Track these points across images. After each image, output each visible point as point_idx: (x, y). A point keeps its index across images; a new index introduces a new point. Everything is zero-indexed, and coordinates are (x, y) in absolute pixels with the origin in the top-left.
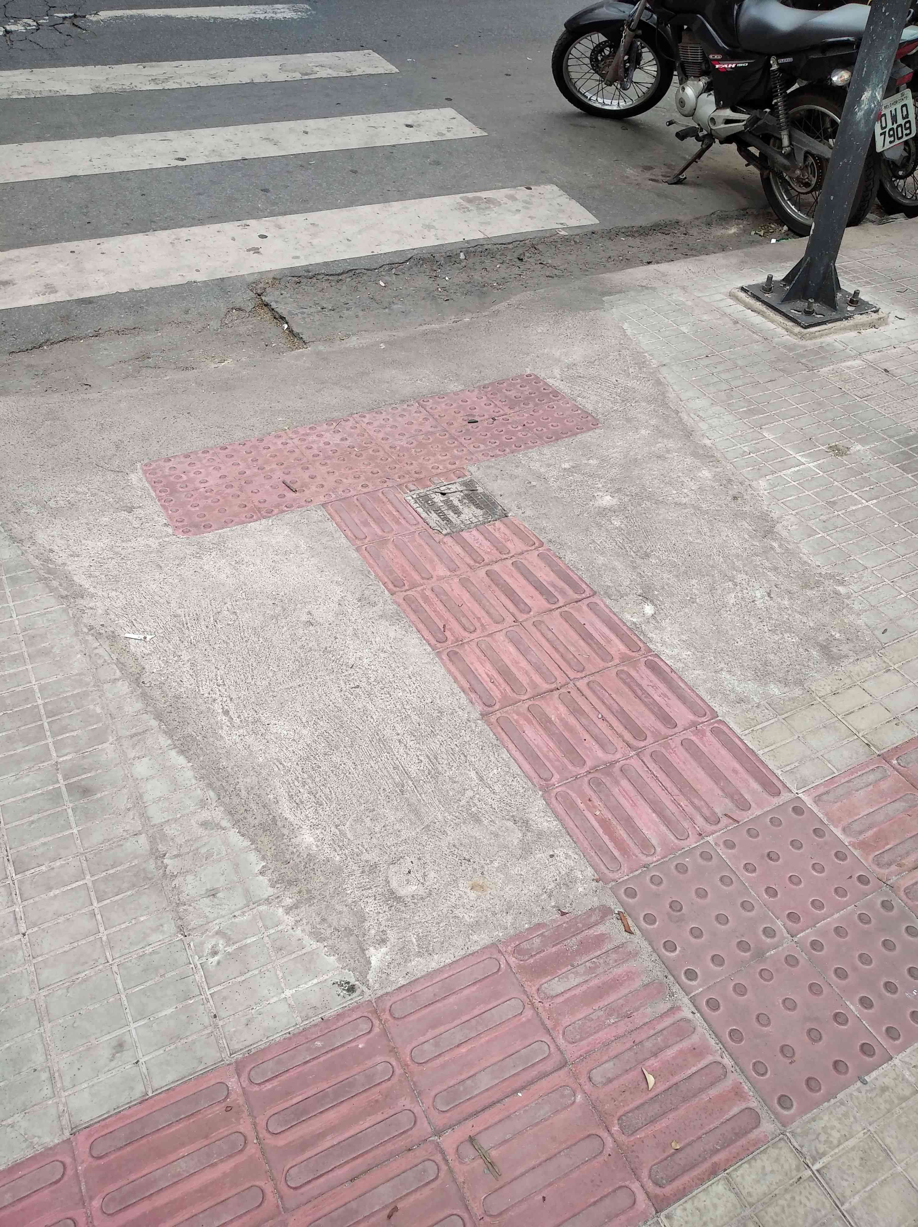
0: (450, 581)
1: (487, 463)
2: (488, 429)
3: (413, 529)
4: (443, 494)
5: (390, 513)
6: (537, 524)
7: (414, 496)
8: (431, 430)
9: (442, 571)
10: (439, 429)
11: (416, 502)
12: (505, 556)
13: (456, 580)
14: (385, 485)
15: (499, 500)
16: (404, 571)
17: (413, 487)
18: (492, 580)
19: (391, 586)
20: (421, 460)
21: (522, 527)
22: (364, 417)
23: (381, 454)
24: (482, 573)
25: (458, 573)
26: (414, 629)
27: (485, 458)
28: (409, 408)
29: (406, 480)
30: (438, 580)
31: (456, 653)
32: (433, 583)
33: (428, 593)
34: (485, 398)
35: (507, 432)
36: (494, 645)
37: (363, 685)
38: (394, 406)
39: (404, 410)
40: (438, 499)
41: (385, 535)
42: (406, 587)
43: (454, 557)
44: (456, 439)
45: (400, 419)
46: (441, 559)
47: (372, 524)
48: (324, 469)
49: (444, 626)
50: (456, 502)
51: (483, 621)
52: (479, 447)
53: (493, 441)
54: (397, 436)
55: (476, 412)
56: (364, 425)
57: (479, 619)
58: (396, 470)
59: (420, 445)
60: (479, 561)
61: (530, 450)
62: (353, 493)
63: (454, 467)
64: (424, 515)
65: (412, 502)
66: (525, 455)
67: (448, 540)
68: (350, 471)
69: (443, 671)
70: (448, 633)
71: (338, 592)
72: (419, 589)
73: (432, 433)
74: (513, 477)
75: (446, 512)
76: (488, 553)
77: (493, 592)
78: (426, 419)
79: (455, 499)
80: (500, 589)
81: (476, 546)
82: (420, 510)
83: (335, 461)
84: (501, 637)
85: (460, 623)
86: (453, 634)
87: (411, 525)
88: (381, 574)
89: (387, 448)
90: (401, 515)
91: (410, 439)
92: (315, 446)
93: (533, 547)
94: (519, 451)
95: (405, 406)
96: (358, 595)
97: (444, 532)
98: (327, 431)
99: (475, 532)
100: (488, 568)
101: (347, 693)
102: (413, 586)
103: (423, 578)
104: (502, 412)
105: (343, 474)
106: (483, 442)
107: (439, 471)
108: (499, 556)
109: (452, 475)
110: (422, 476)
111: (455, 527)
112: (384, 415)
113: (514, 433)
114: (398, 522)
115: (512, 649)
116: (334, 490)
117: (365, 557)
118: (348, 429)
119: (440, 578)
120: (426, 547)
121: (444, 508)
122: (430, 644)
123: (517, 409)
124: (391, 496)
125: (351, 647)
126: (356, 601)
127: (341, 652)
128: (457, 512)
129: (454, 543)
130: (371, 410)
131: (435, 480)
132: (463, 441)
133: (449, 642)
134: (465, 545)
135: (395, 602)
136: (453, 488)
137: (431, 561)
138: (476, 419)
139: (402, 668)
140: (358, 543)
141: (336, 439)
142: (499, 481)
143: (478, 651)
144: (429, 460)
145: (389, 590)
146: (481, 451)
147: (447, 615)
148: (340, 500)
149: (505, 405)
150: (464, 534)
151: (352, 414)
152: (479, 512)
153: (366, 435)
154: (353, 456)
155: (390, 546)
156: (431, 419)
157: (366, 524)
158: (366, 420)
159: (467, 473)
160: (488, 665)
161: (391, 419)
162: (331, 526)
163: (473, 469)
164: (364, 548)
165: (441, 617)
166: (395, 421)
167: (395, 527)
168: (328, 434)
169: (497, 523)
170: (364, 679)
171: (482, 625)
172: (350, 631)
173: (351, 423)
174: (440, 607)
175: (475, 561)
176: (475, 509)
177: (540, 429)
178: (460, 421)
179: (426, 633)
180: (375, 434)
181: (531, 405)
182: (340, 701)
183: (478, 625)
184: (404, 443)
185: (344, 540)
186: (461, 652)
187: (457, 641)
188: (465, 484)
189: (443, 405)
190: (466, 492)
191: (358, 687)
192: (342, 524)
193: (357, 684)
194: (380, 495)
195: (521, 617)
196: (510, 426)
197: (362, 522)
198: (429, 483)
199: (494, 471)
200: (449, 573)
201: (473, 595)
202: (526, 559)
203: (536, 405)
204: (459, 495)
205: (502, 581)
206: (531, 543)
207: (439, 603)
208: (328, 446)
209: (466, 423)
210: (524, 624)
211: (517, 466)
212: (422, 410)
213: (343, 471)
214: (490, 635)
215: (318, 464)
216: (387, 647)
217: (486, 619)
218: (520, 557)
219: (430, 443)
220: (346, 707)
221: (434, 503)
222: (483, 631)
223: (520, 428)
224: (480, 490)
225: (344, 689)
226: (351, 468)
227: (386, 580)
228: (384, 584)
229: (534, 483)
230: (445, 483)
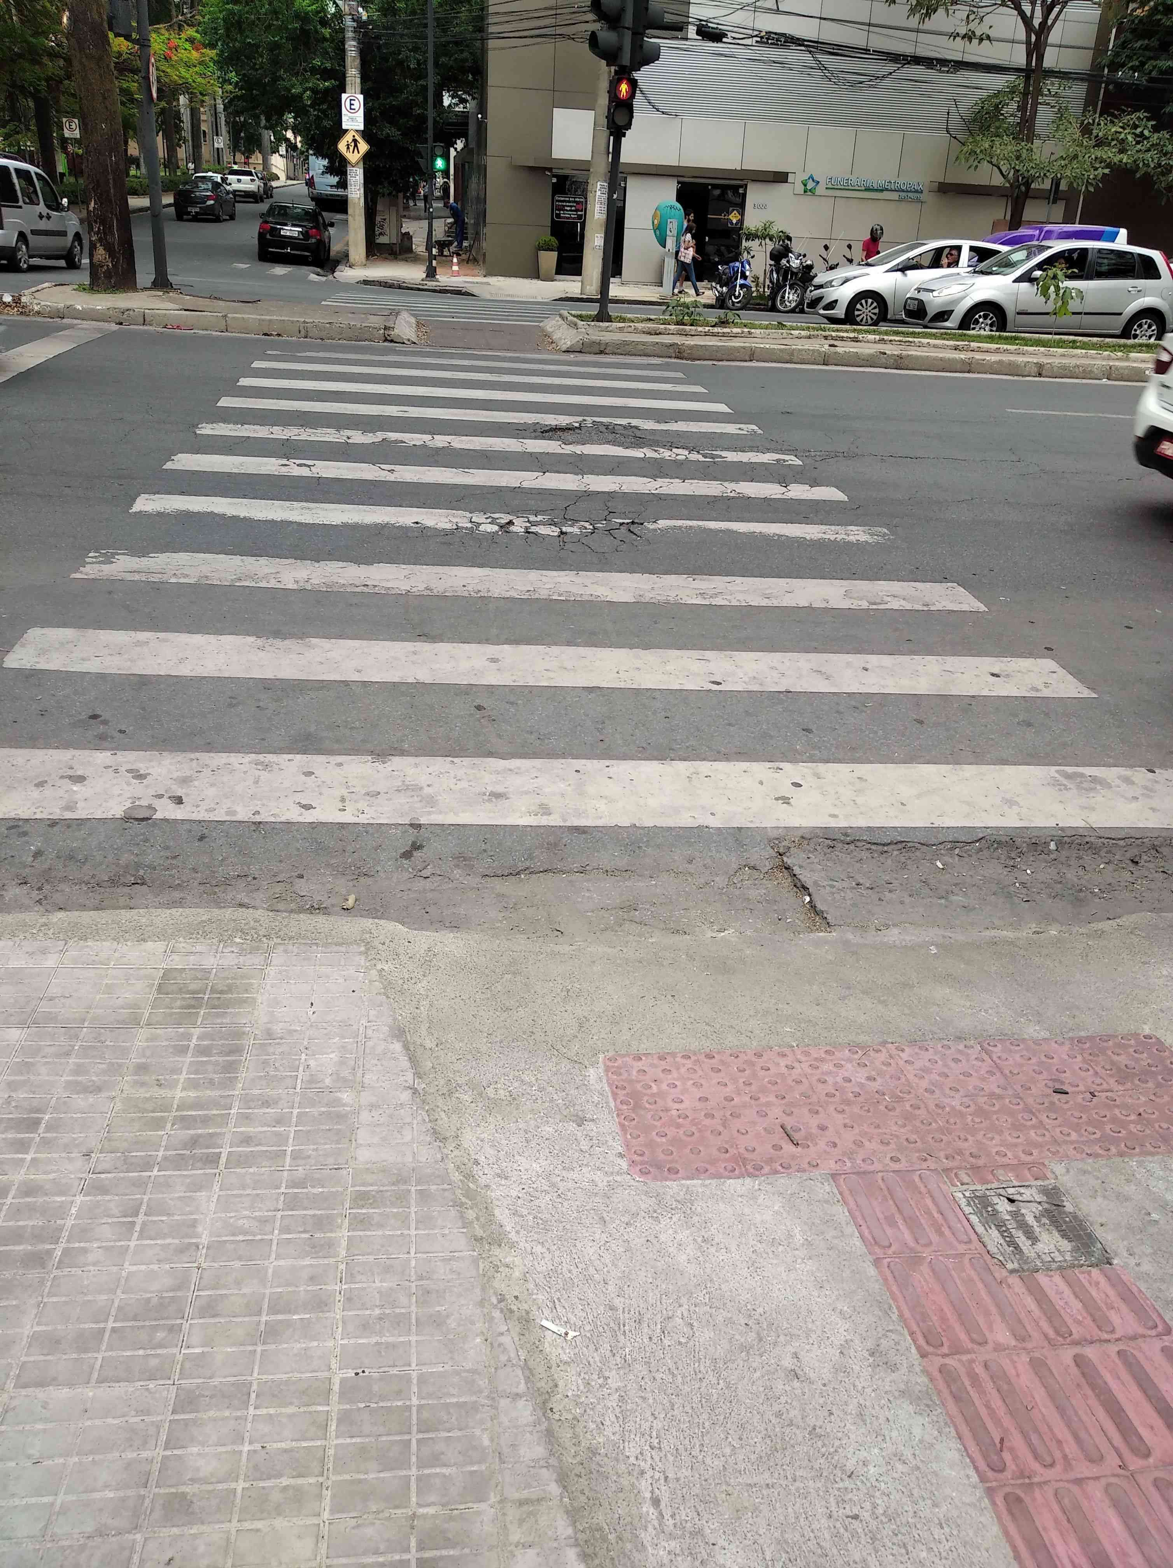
0: (1015, 1358)
1: (1080, 1165)
2: (1083, 1109)
3: (961, 1248)
4: (1012, 1201)
5: (928, 1213)
6: (1160, 1290)
7: (967, 1194)
8: (998, 1091)
9: (1002, 1335)
10: (1010, 1092)
11: (969, 1204)
12: (1106, 1336)
13: (1025, 1358)
14: (924, 1165)
15: (1099, 1232)
16: (944, 1319)
17: (966, 1179)
18: (1083, 1374)
19: (921, 1341)
20: (980, 1136)
21: (1135, 1290)
22: (903, 1050)
23: (922, 1112)
24: (1067, 1355)
25: (1029, 1345)
26: (953, 1433)
27: (1079, 1156)
28: (966, 1050)
29: (955, 1164)
30: (995, 1350)
31: (1019, 1500)
32: (986, 1353)
33: (979, 1370)
34: (1079, 1058)
35: (1114, 1120)
36: (1085, 1504)
37: (866, 1515)
38: (946, 1043)
39: (960, 1052)
40: (1003, 1206)
41: (919, 1248)
42: (945, 1350)
43: (1022, 1315)
44: (1034, 1114)
45: (952, 1064)
46: (1002, 1315)
47: (900, 1222)
48: (840, 1119)
49: (1002, 1440)
50: (1030, 1220)
51: (1067, 1451)
52: (1069, 1134)
53: (1090, 1129)
54: (948, 1091)
55: (1067, 1077)
56: (901, 1063)
57: (1059, 1442)
58: (942, 1144)
59: (980, 1112)
60: (1063, 1333)
61: (1150, 1158)
62: (877, 1166)
63: (1029, 1159)
64: (980, 1229)
65: (963, 1203)
66: (1140, 1164)
67: (1014, 1280)
68: (877, 1131)
69: (995, 1529)
70: (1007, 1456)
71: (841, 1330)
72: (965, 1358)
73: (1000, 1097)
74: (1122, 1199)
75: (1013, 1231)
76: (1079, 1323)
77: (1085, 1397)
78: (990, 1072)
79: (1029, 1214)
80: (1098, 1396)
81: (1059, 1304)
82: (974, 1219)
83: (856, 1110)
84: (1096, 1490)
85: (1030, 1445)
86: (1015, 1458)
87: (960, 1242)
88: (907, 1314)
89: (932, 1106)
90: (945, 1219)
91: (965, 1100)
92: (830, 1080)
93: (1153, 1333)
94: (1131, 1156)
95: (961, 1047)
96: (870, 1344)
97: (1010, 1266)
98: (849, 1060)
99: (1057, 1279)
100: (1077, 1350)
101: (838, 1525)
102: (957, 1350)
103: (973, 1341)
104: (1105, 1086)
105: (866, 1133)
106: (1077, 1128)
107: (1005, 1160)
108: (1097, 1333)
109: (1026, 1172)
110: (981, 1162)
111: (1026, 1263)
112: (930, 1054)
113: (1124, 1124)
114: (940, 1233)
115: (1116, 1524)
116: (850, 1155)
117: (886, 1280)
118: (877, 1063)
119: (999, 1348)
120: (980, 1285)
121: (1011, 1225)
122: (976, 1468)
123: (1129, 1085)
124: (933, 1186)
125: (852, 1436)
126: (866, 1354)
127: (837, 1443)
128: (1033, 1239)
129: (1024, 1290)
130: (913, 1043)
131: (1000, 1172)
132: (1044, 1117)
133: (1008, 1474)
134: (1041, 1297)
135: (925, 1372)
136: (1027, 1194)
137: (987, 1313)
138: (1066, 1088)
139: (929, 1502)
140: (877, 1250)
141: (860, 1076)
142: (1100, 1199)
143: (1056, 1507)
144: (992, 1139)
145: (918, 1348)
146: (1072, 1142)
147: (1007, 1421)
148: (858, 1173)
149: (1111, 1076)
150: (1041, 1277)
151: (884, 1043)
152: (1066, 1245)
153: (903, 1080)
154: (882, 1108)
155: (925, 1269)
156: (998, 1074)
157: (892, 1223)
158: (905, 1056)
159: (1049, 1175)
160: (1075, 1546)
161: (940, 1063)
162: (841, 1213)
163: (1059, 1169)
164: (886, 1261)
165: (998, 1422)
166: (946, 1065)
167: (934, 1238)
168: (849, 1066)
169: (1095, 1272)
170: (868, 1505)
171: (1065, 1457)
172: (852, 1408)
173: (883, 1056)
174: (997, 1403)
175: (1057, 1333)
176: (1060, 1239)
177: (1165, 1126)
178: (1040, 1087)
179: (973, 1448)
180: (916, 1080)
181: (1150, 1085)
182: (827, 1536)
183: (1058, 1455)
184: (956, 1103)
185: (858, 1242)
186: (1027, 1500)
187: (1022, 1475)
188: (1045, 1191)
189: (1017, 1057)
190: (1046, 1206)
191: (856, 1517)
192: (857, 1214)
193: (856, 1511)
194: (917, 1179)
195: (1135, 1463)
196: (1117, 1111)
197: (886, 1218)
198: (990, 1177)
199: (1093, 1182)
200: (1013, 1343)
201: (1052, 1396)
202: (1140, 1349)
203: (1159, 1085)
204: (1037, 1209)
205: (1100, 1382)
206: (1150, 1324)
207: (994, 1392)
208: (848, 1084)
209: (1050, 1091)
210: (1138, 1477)
211: (1128, 1181)
212: (986, 1057)
213: (865, 1127)
214: (1079, 1481)
215: (831, 1108)
216: (908, 1453)
217: (1071, 1448)
218: (1132, 1344)
219: (996, 1112)
220: (835, 1551)
221: (995, 1213)
222: (1065, 1470)
223: (1133, 1117)
224: (1069, 1207)
225: (835, 1514)
226: (878, 1127)
227: (915, 1328)
228: (912, 1334)
229: (1155, 1216)
230: (1016, 1183)
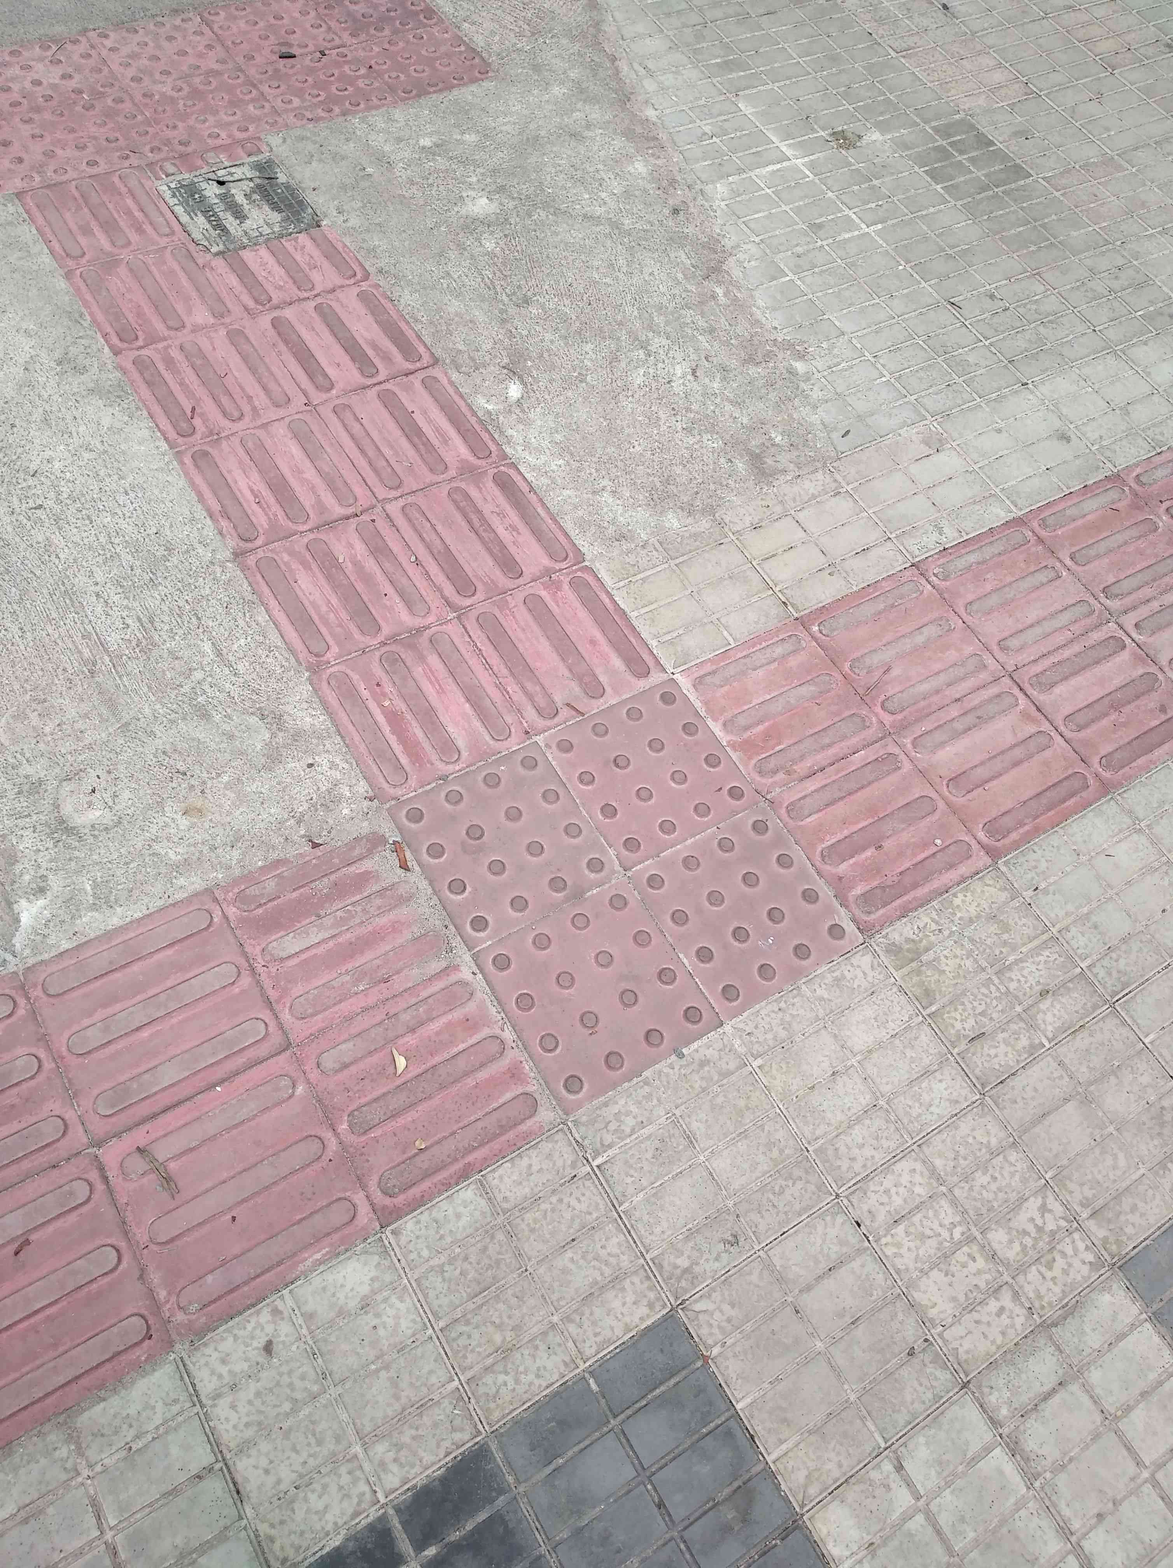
0: (212, 334)
1: (298, 132)
2: (311, 71)
3: (163, 242)
4: (221, 183)
5: (129, 213)
6: (364, 240)
7: (173, 185)
8: (216, 66)
9: (201, 316)
10: (231, 65)
11: (174, 196)
12: (306, 295)
13: (223, 332)
14: (126, 163)
15: (310, 198)
16: (140, 314)
17: (171, 169)
18: (279, 334)
19: (115, 340)
20: (191, 122)
21: (340, 247)
22: (106, 36)
23: (127, 106)
24: (265, 321)
25: (227, 320)
26: (145, 413)
27: (299, 123)
28: (185, 25)
29: (162, 155)
30: (193, 331)
31: (206, 454)
32: (183, 336)
33: (175, 353)
34: (313, 14)
35: (343, 77)
36: (268, 443)
37: (50, 503)
38: (159, 19)
39: (176, 28)
40: (212, 191)
41: (116, 251)
42: (140, 343)
43: (224, 294)
44: (254, 86)
45: (165, 44)
46: (202, 296)
47: (97, 230)
48: (26, 130)
49: (193, 409)
50: (240, 199)
51: (257, 403)
52: (290, 102)
53: (315, 92)
54: (157, 76)
55: (294, 39)
56: (104, 53)
57: (250, 398)
58: (148, 137)
59: (196, 94)
60: (263, 300)
61: (374, 112)
62: (72, 174)
63: (244, 135)
64: (185, 219)
65: (168, 195)
66: (363, 120)
67: (219, 262)
68: (71, 136)
69: (182, 482)
70: (197, 422)
71: (27, 348)
72: (160, 345)
73: (218, 73)
74: (337, 157)
75: (221, 214)
76: (280, 288)
77: (279, 354)
78: (210, 47)
79: (238, 193)
80: (290, 349)
81: (261, 274)
82: (179, 210)
83: (47, 116)
84: (280, 430)
85: (219, 405)
86: (205, 421)
87: (161, 235)
88: (100, 317)
89: (138, 97)
90: (146, 215)
91: (179, 83)
92: (16, 87)
93: (352, 281)
94: (356, 112)
95: (178, 22)
96: (57, 355)
97: (214, 249)
98: (41, 59)
99: (263, 252)
100: (276, 313)
101: (21, 518)
102: (152, 339)
103: (169, 328)
104: (337, 42)
105: (59, 141)
106: (300, 93)
107: (219, 142)
108: (295, 293)
109: (240, 150)
110: (189, 149)
111: (232, 242)
112: (140, 36)
113: (352, 81)
114: (140, 230)
115: (295, 449)
116: (40, 168)
117: (78, 290)
118: (76, 57)
119: (196, 329)
120: (181, 274)
121: (219, 208)
122: (166, 439)
123: (363, 37)
124: (133, 183)
125: (36, 441)
126: (53, 364)
127: (20, 450)
128: (239, 215)
129: (227, 270)
130: (119, 25)
131: (211, 157)
132: (265, 88)
133: (198, 436)
134: (244, 272)
135: (120, 368)
136: (238, 173)
137: (187, 299)
138: (294, 51)
139: (116, 477)
140: (71, 263)
141: (53, 76)
142: (314, 164)
143: (241, 452)
144: (204, 121)
145: (111, 347)
146: (292, 110)
147: (201, 392)
148: (48, 187)
149: (345, 29)
150: (246, 255)
151: (85, 31)
152: (276, 217)
153: (106, 70)
154: (78, 108)
155: (122, 270)
156: (219, 48)
157: (86, 231)
158: (108, 43)
159: (264, 148)
160: (255, 476)
161: (151, 44)
162: (27, 233)
163: (275, 140)
164: (78, 272)
165: (190, 394)
166: (159, 47)
167: (134, 237)
168: (39, 66)
169: (302, 237)
170: (52, 495)
171: (254, 409)
172: (37, 415)
173: (83, 47)
174: (190, 377)
175: (257, 302)
176: (269, 212)
177: (394, 75)
178: (266, 55)
179: (164, 423)
180: (122, 69)
181: (387, 32)
182: (10, 529)
183: (247, 409)
184: (167, 89)
185: (46, 259)
186: (214, 452)
187: (211, 433)
188: (259, 167)
189: (242, 24)
190: (258, 181)
191: (40, 507)
192: (47, 230)
193: (39, 502)
194: (116, 180)
195: (317, 397)
196: (346, 68)
197: (80, 228)
198: (199, 162)
199: (310, 147)
200: (212, 320)
201: (245, 359)
202: (338, 300)
203: (395, 32)
204: (247, 186)
205: (294, 337)
206: (350, 273)
207: (189, 371)
208: (38, 89)
209: (275, 57)
210: (320, 409)
211: (347, 140)
212: (206, 30)
213: (58, 135)
214: (264, 426)
215: (17, 119)
216: (96, 443)
217: (261, 399)
218: (330, 296)
219: (211, 92)
220: (18, 539)
221: (203, 199)
222: (254, 419)
223: (363, 71)
224: (282, 178)
225: (18, 510)
226: (72, 131)
227: (109, 329)
228: (105, 336)
229: (369, 170)
230: (227, 164)
